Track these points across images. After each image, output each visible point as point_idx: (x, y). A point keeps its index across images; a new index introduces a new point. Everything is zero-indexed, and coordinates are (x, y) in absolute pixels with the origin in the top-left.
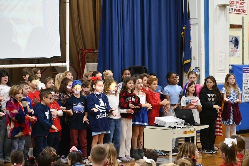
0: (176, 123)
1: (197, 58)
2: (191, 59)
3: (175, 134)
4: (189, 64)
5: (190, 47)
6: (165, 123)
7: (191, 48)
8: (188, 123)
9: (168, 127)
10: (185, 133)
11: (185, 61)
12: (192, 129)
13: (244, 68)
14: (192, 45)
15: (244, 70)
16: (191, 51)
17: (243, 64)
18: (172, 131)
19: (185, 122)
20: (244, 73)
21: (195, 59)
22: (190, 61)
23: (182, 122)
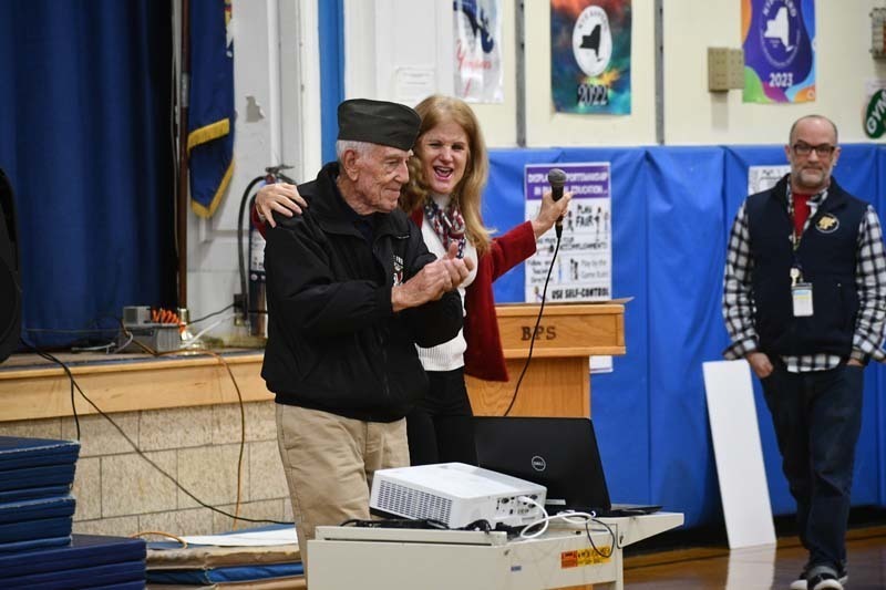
0: (506, 501)
1: (271, 111)
2: (231, 116)
3: (518, 568)
4: (221, 152)
5: (224, 39)
6: (445, 503)
7: (231, 48)
8: (563, 502)
9: (471, 527)
10: (570, 559)
11: (199, 131)
12: (602, 540)
13: (531, 171)
14: (235, 28)
15: (533, 178)
16: (228, 64)
17: (522, 141)
18: (506, 553)
19: (549, 496)
20: (532, 196)
21: (261, 117)
22: (226, 130)
23: (534, 497)
